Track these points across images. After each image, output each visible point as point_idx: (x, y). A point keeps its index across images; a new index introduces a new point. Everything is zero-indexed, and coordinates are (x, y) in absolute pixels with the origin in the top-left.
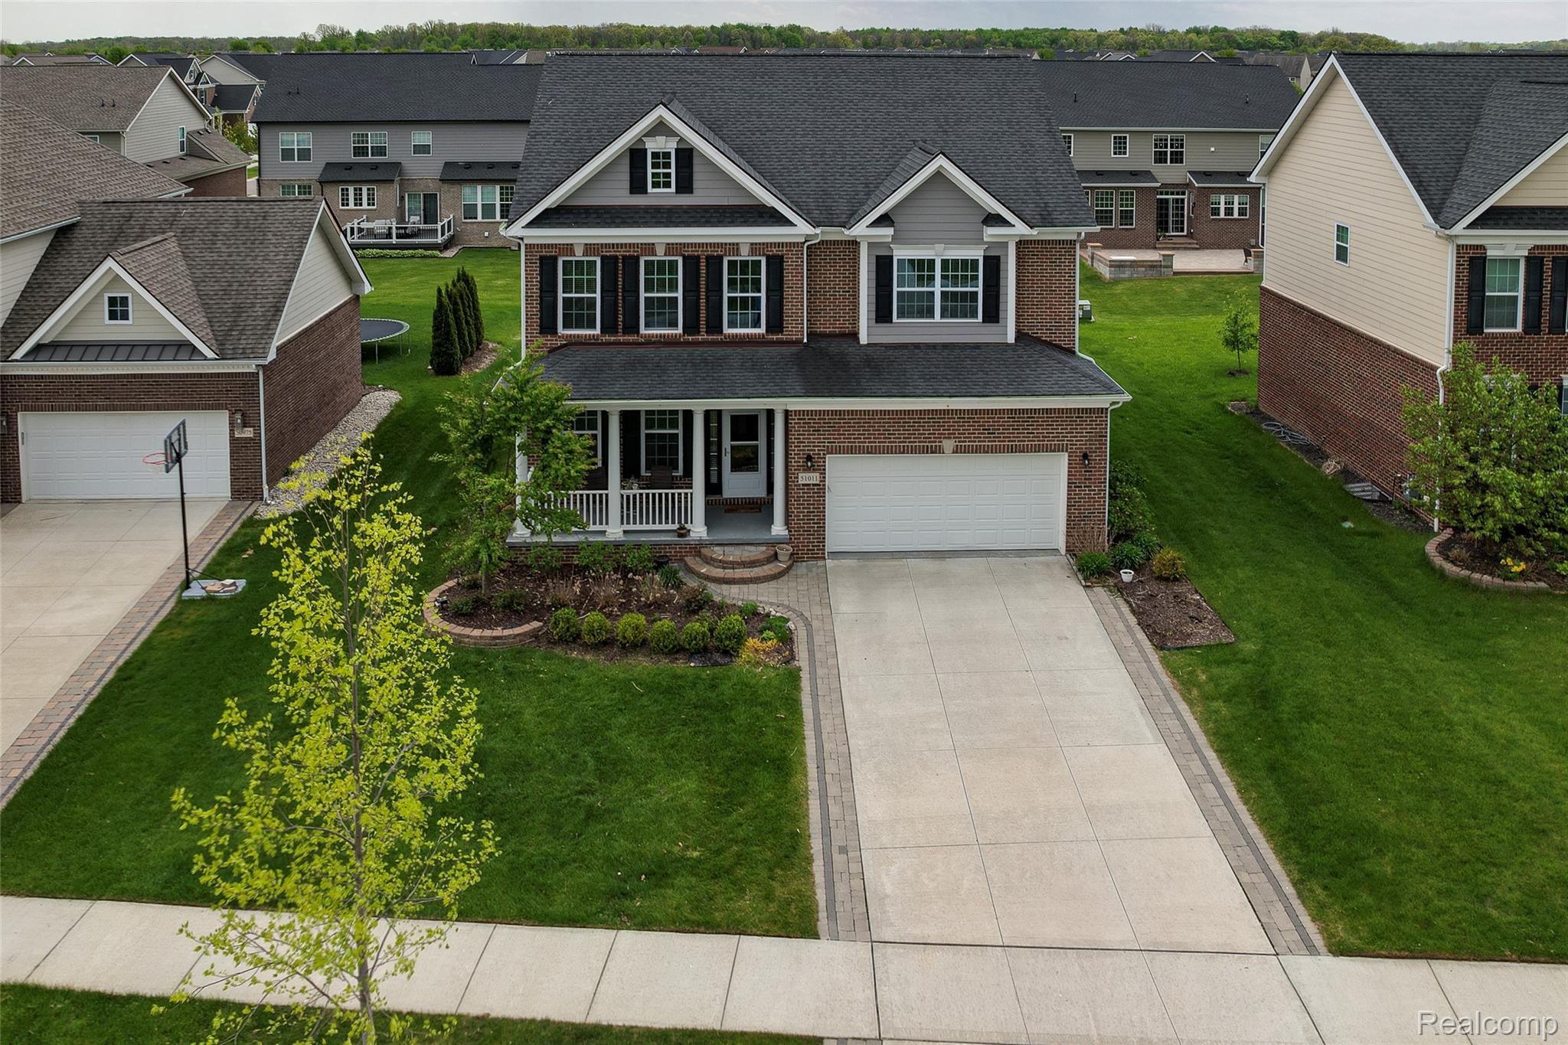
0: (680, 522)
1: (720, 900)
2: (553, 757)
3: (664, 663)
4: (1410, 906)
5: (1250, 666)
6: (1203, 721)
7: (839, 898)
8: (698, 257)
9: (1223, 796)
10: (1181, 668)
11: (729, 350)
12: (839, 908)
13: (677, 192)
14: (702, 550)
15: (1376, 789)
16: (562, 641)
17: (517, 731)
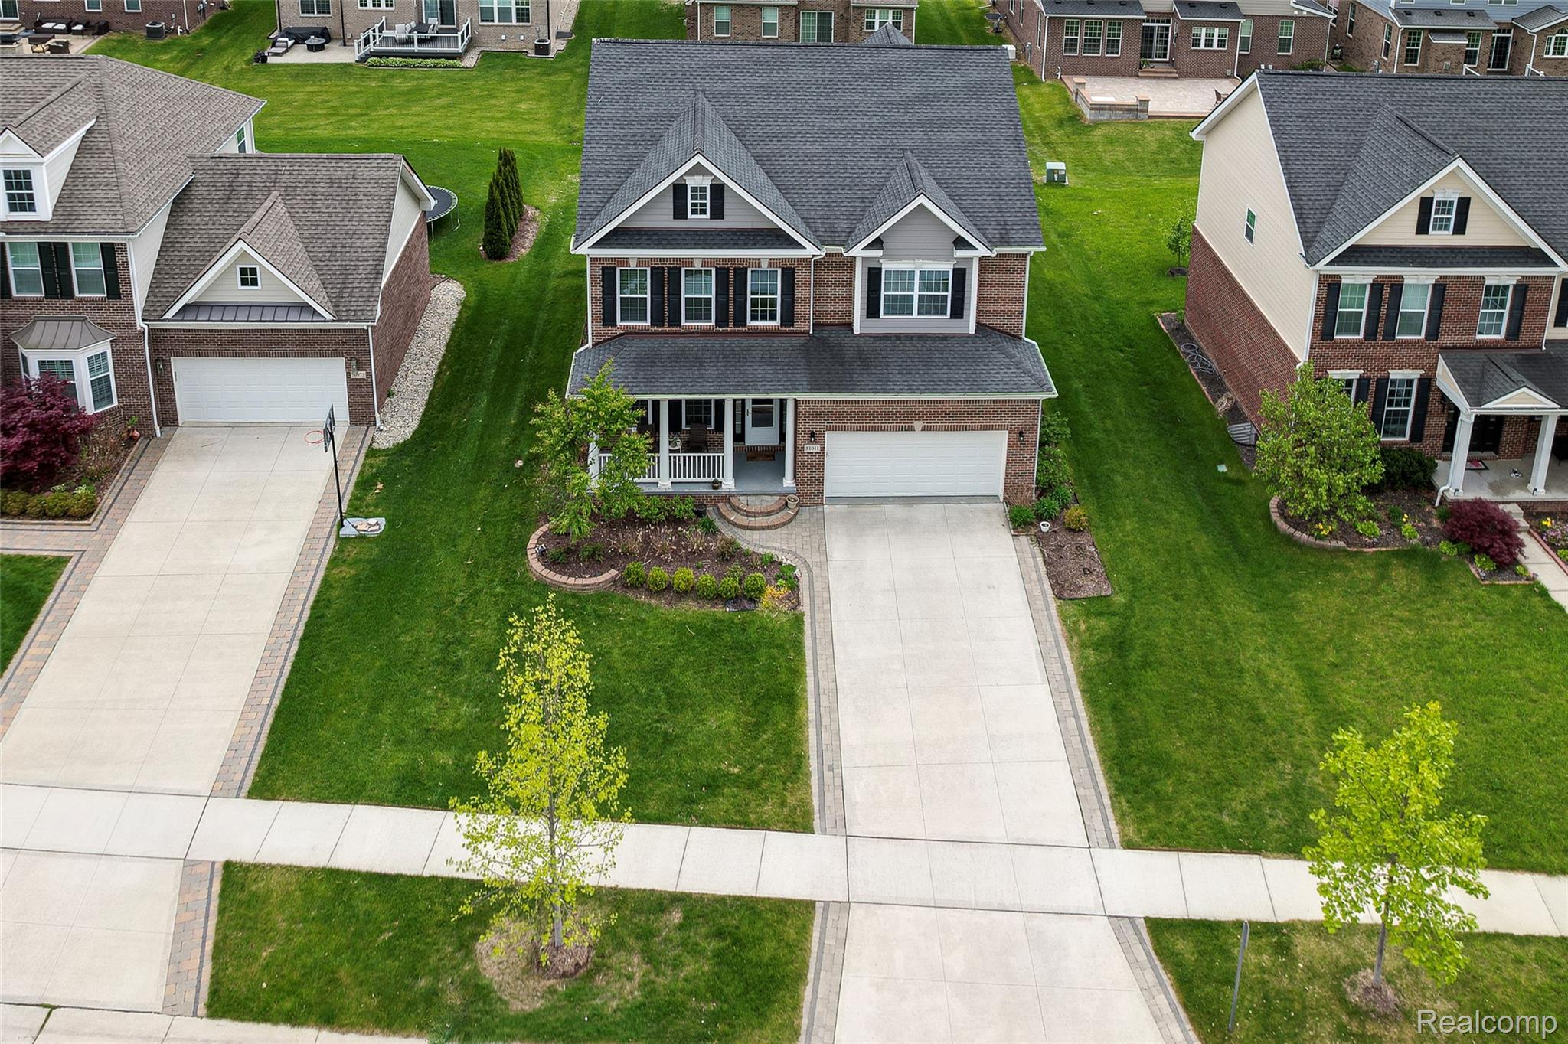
0: (714, 476)
1: (752, 805)
2: (637, 692)
3: (708, 608)
4: (1177, 815)
5: (1117, 618)
6: (1077, 665)
7: (827, 804)
8: (728, 269)
9: (1080, 728)
10: (1070, 617)
11: (751, 341)
12: (827, 812)
13: (711, 218)
14: (731, 499)
15: (1177, 726)
16: (633, 587)
17: (610, 668)
